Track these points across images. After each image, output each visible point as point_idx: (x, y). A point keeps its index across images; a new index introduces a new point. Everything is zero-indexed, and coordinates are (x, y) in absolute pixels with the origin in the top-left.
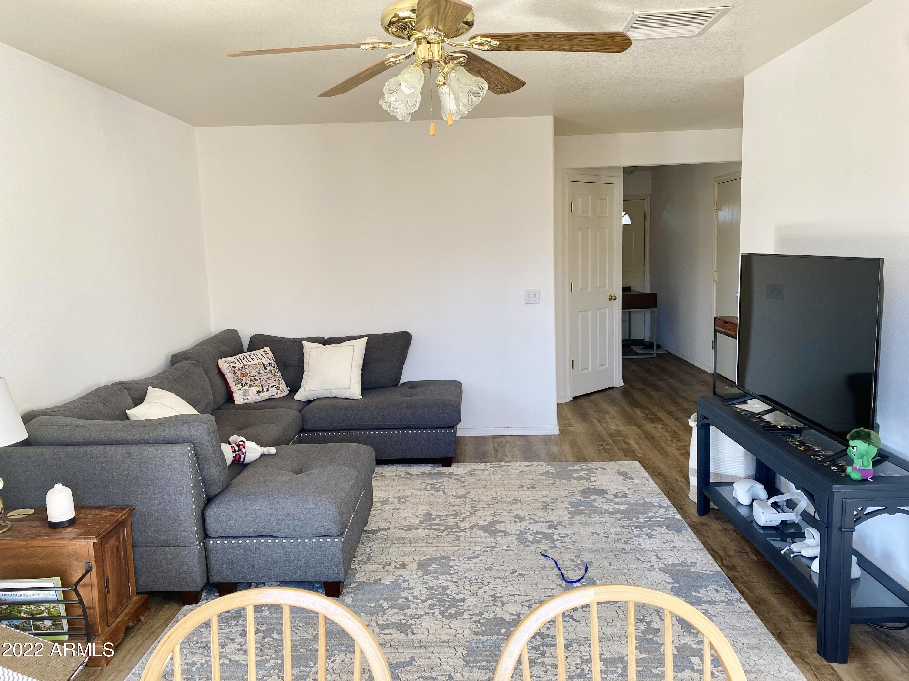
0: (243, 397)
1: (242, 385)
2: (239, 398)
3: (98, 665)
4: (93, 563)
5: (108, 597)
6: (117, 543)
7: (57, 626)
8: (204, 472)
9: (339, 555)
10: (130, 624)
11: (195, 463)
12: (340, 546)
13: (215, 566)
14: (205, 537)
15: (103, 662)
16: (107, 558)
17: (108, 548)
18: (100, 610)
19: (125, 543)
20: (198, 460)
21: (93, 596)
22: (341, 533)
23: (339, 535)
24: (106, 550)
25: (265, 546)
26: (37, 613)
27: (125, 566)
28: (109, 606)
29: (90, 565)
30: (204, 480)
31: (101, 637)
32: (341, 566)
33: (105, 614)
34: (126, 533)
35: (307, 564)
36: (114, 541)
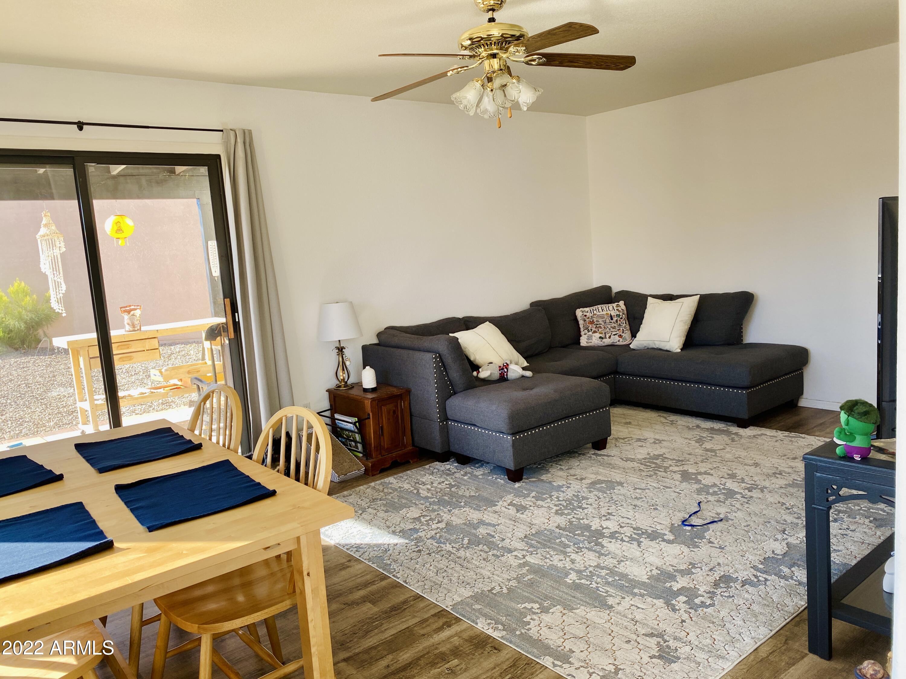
0: (587, 341)
1: (588, 331)
2: (584, 341)
3: (368, 475)
4: (371, 414)
5: (382, 437)
6: (394, 408)
7: (357, 448)
8: (449, 375)
9: (511, 449)
10: (399, 460)
11: (440, 367)
12: (511, 442)
13: (452, 440)
14: (447, 419)
15: (370, 473)
16: (383, 415)
17: (384, 409)
18: (374, 444)
19: (402, 410)
20: (444, 366)
21: (370, 433)
22: (511, 433)
23: (511, 434)
24: (383, 409)
25: (474, 433)
26: (348, 437)
27: (402, 426)
28: (382, 444)
29: (369, 415)
30: (450, 381)
31: (374, 460)
32: (512, 458)
33: (379, 447)
34: (403, 404)
35: (494, 451)
36: (391, 406)
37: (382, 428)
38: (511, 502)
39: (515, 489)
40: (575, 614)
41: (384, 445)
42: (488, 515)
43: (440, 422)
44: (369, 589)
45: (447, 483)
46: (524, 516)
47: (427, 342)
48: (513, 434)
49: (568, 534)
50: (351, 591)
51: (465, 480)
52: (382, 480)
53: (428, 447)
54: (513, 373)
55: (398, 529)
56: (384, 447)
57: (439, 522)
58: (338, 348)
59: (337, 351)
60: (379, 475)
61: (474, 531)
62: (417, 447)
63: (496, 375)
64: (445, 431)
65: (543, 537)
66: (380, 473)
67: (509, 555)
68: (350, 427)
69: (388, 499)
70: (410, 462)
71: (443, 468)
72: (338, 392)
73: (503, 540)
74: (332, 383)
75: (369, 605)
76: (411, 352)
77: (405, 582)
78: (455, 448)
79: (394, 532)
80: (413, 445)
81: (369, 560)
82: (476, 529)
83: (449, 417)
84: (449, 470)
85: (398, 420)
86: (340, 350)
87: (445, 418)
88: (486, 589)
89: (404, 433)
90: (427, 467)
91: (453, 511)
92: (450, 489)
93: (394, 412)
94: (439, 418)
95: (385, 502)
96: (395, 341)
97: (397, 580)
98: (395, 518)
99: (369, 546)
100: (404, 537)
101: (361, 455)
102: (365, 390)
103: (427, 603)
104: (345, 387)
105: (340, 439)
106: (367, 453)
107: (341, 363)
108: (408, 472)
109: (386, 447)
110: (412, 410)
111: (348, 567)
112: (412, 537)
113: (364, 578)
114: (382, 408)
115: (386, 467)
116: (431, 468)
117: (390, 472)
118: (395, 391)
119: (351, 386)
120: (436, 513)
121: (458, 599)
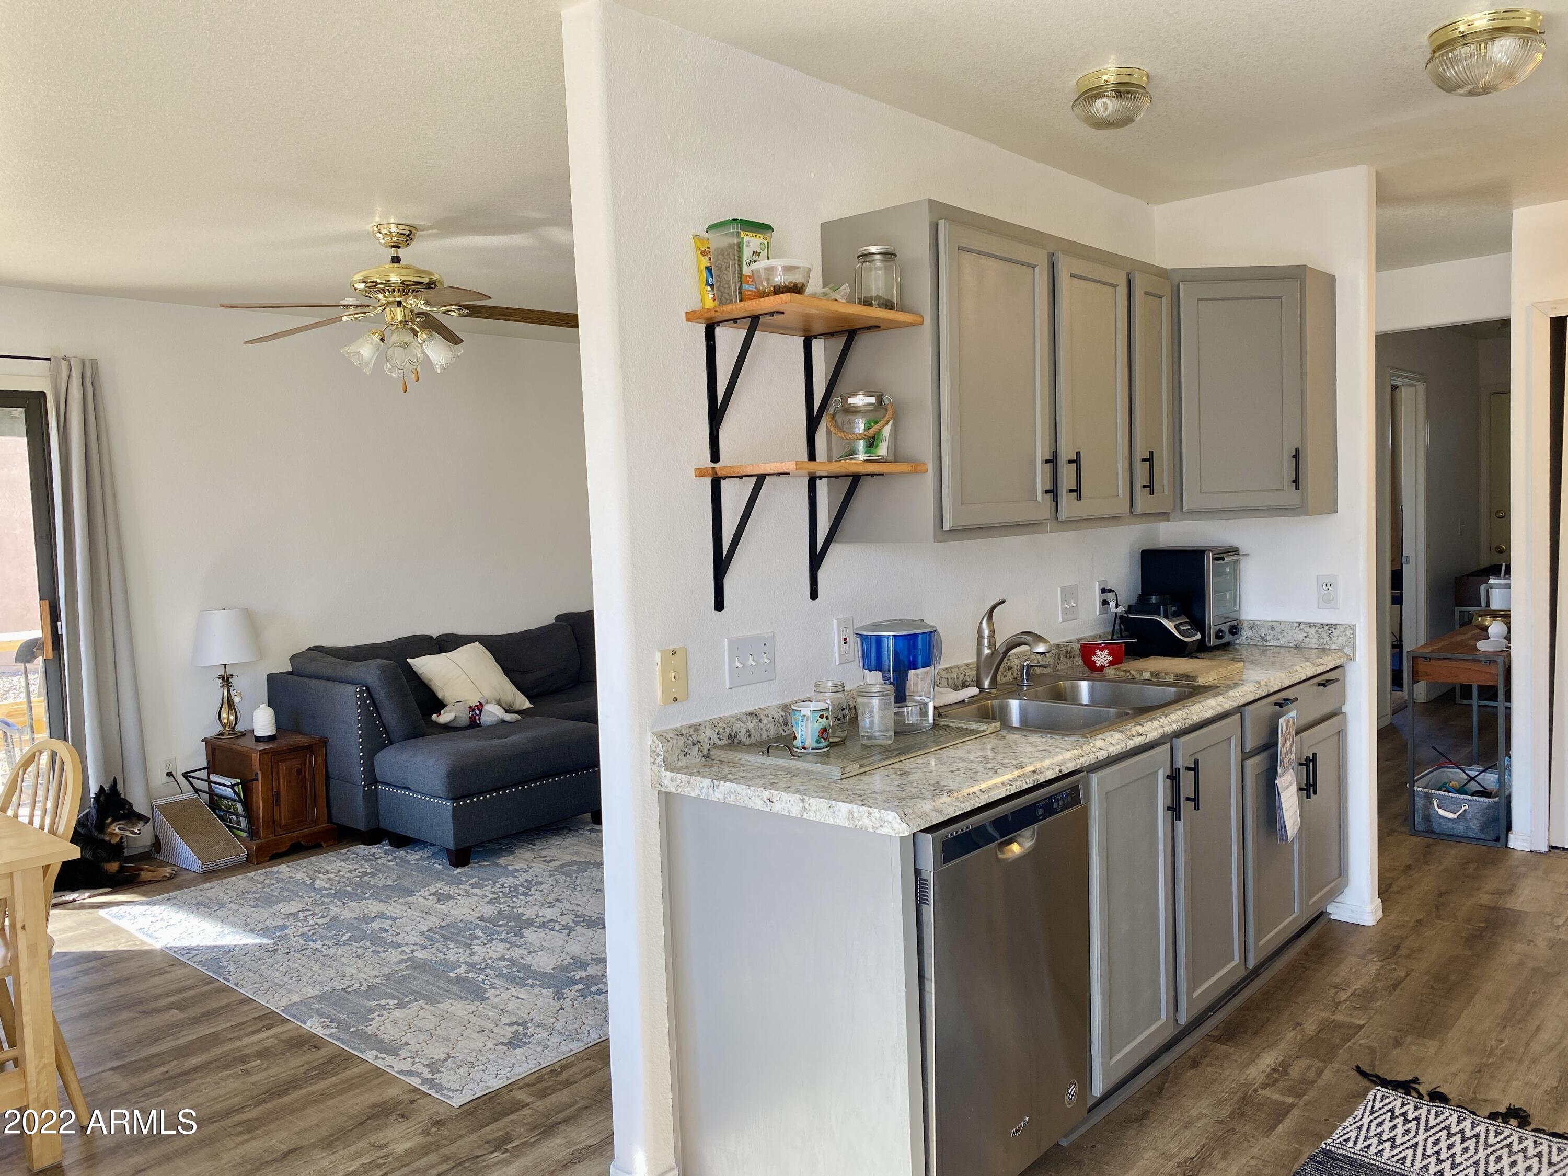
3: (251, 862)
4: (259, 773)
5: (276, 809)
6: (299, 766)
7: (239, 823)
8: (383, 718)
9: (450, 820)
10: (302, 843)
11: (368, 706)
12: (451, 811)
13: (381, 812)
14: (376, 782)
15: (254, 861)
16: (281, 775)
17: (283, 767)
18: (263, 817)
19: (313, 770)
20: (374, 703)
21: (257, 803)
22: (451, 797)
23: (451, 799)
24: (280, 767)
25: (409, 800)
26: (228, 807)
27: (311, 791)
28: (277, 817)
29: (257, 774)
30: (384, 726)
31: (261, 841)
32: (452, 832)
33: (271, 823)
34: (315, 761)
35: (431, 824)
36: (295, 763)
37: (278, 794)
38: (437, 891)
39: (452, 876)
40: (437, 1007)
41: (280, 819)
42: (395, 907)
43: (364, 786)
44: (184, 995)
45: (361, 870)
46: (443, 907)
47: (355, 670)
48: (455, 799)
49: (488, 925)
50: (157, 998)
51: (389, 867)
52: (268, 869)
53: (350, 824)
54: (488, 716)
55: (260, 926)
56: (281, 823)
57: (322, 917)
58: (222, 677)
59: (221, 681)
60: (267, 863)
61: (364, 926)
62: (334, 824)
63: (464, 719)
64: (372, 798)
65: (452, 930)
66: (270, 860)
67: (393, 951)
68: (229, 792)
69: (264, 892)
70: (321, 846)
71: (366, 853)
72: (219, 743)
73: (398, 934)
74: (213, 729)
75: (175, 1012)
76: (329, 684)
77: (237, 985)
78: (386, 824)
79: (252, 930)
80: (330, 819)
81: (199, 963)
82: (367, 923)
83: (380, 779)
84: (373, 855)
85: (305, 783)
86: (226, 680)
87: (372, 779)
88: (338, 988)
89: (315, 805)
90: (343, 851)
91: (350, 903)
92: (361, 879)
93: (299, 771)
94: (364, 780)
95: (257, 896)
96: (312, 668)
97: (227, 983)
98: (263, 915)
99: (208, 948)
100: (263, 935)
101: (244, 835)
102: (258, 739)
103: (254, 1006)
104: (229, 734)
105: (217, 811)
106: (253, 833)
107: (226, 700)
108: (313, 858)
109: (283, 822)
110: (330, 770)
111: (167, 972)
112: (274, 936)
113: (183, 983)
114: (278, 765)
115: (281, 851)
116: (349, 853)
117: (285, 859)
118: (302, 740)
119: (240, 734)
120: (324, 907)
121: (296, 998)
